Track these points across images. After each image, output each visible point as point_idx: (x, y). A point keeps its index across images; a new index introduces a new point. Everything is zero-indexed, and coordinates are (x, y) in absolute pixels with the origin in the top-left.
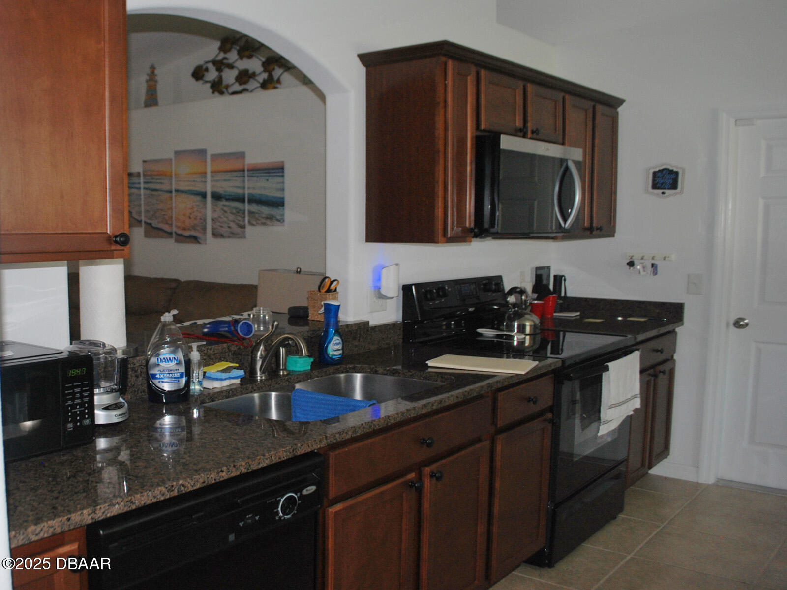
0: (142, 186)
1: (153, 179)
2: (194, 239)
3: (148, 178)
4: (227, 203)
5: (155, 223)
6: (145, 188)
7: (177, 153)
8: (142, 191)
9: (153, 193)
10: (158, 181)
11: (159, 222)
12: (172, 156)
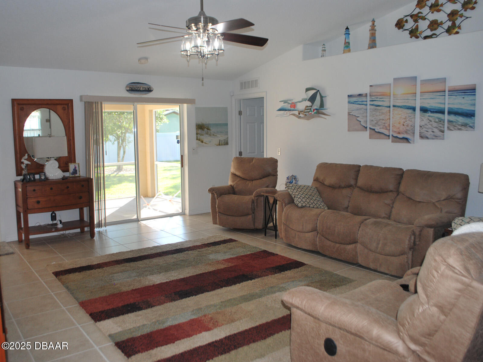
0: (369, 103)
1: (377, 98)
2: (407, 140)
3: (373, 97)
5: (377, 129)
6: (370, 105)
7: (395, 79)
8: (369, 107)
9: (377, 108)
10: (381, 100)
11: (380, 128)
12: (391, 82)
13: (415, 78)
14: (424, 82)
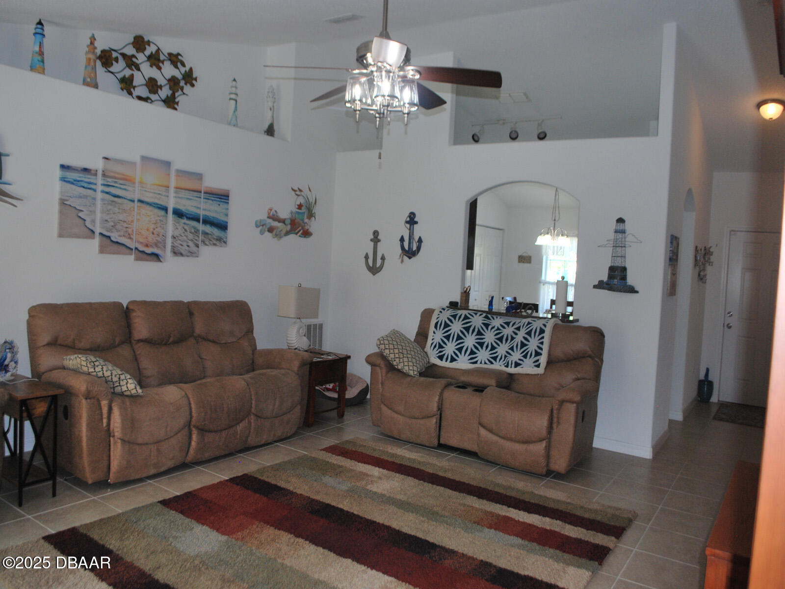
0: (100, 188)
1: (116, 182)
2: (156, 257)
4: (188, 222)
5: (115, 236)
9: (116, 199)
10: (122, 186)
11: (120, 236)
12: (138, 159)
13: (168, 164)
14: (181, 173)
